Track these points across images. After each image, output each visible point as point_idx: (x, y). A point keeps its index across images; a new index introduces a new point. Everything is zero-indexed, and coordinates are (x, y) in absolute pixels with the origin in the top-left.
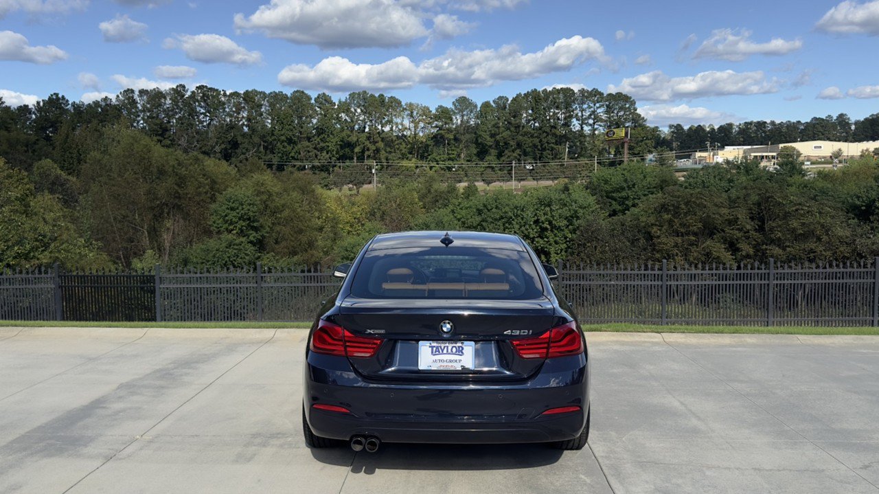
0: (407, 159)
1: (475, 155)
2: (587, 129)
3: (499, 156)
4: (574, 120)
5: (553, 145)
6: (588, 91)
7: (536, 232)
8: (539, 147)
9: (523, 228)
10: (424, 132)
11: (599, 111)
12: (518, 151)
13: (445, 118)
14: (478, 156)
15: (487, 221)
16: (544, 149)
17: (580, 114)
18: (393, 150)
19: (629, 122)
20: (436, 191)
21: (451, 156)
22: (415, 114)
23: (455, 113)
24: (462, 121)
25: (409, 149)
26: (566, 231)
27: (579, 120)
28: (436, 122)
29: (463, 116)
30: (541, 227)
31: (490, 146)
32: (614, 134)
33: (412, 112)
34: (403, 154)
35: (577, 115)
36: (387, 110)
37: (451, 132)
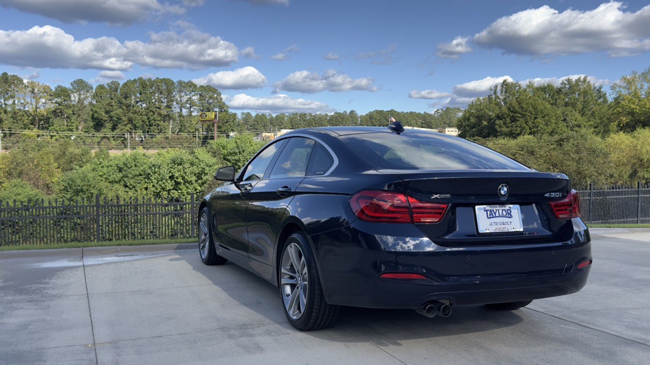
0: (29, 129)
1: (92, 127)
2: (185, 112)
3: (114, 128)
4: (175, 103)
5: (158, 122)
6: (185, 82)
7: (172, 185)
8: (147, 123)
9: (160, 182)
10: (45, 106)
11: (194, 98)
12: (129, 126)
13: (64, 95)
14: (95, 128)
15: (128, 177)
16: (151, 125)
17: (179, 100)
18: (15, 121)
19: (217, 108)
20: (71, 153)
21: (71, 127)
22: (36, 90)
23: (72, 92)
24: (79, 99)
25: (31, 120)
26: (196, 185)
27: (178, 104)
28: (56, 99)
29: (80, 95)
30: (175, 181)
31: (105, 121)
32: (206, 116)
33: (33, 89)
34: (25, 125)
35: (177, 100)
36: (10, 87)
37: (70, 107)
